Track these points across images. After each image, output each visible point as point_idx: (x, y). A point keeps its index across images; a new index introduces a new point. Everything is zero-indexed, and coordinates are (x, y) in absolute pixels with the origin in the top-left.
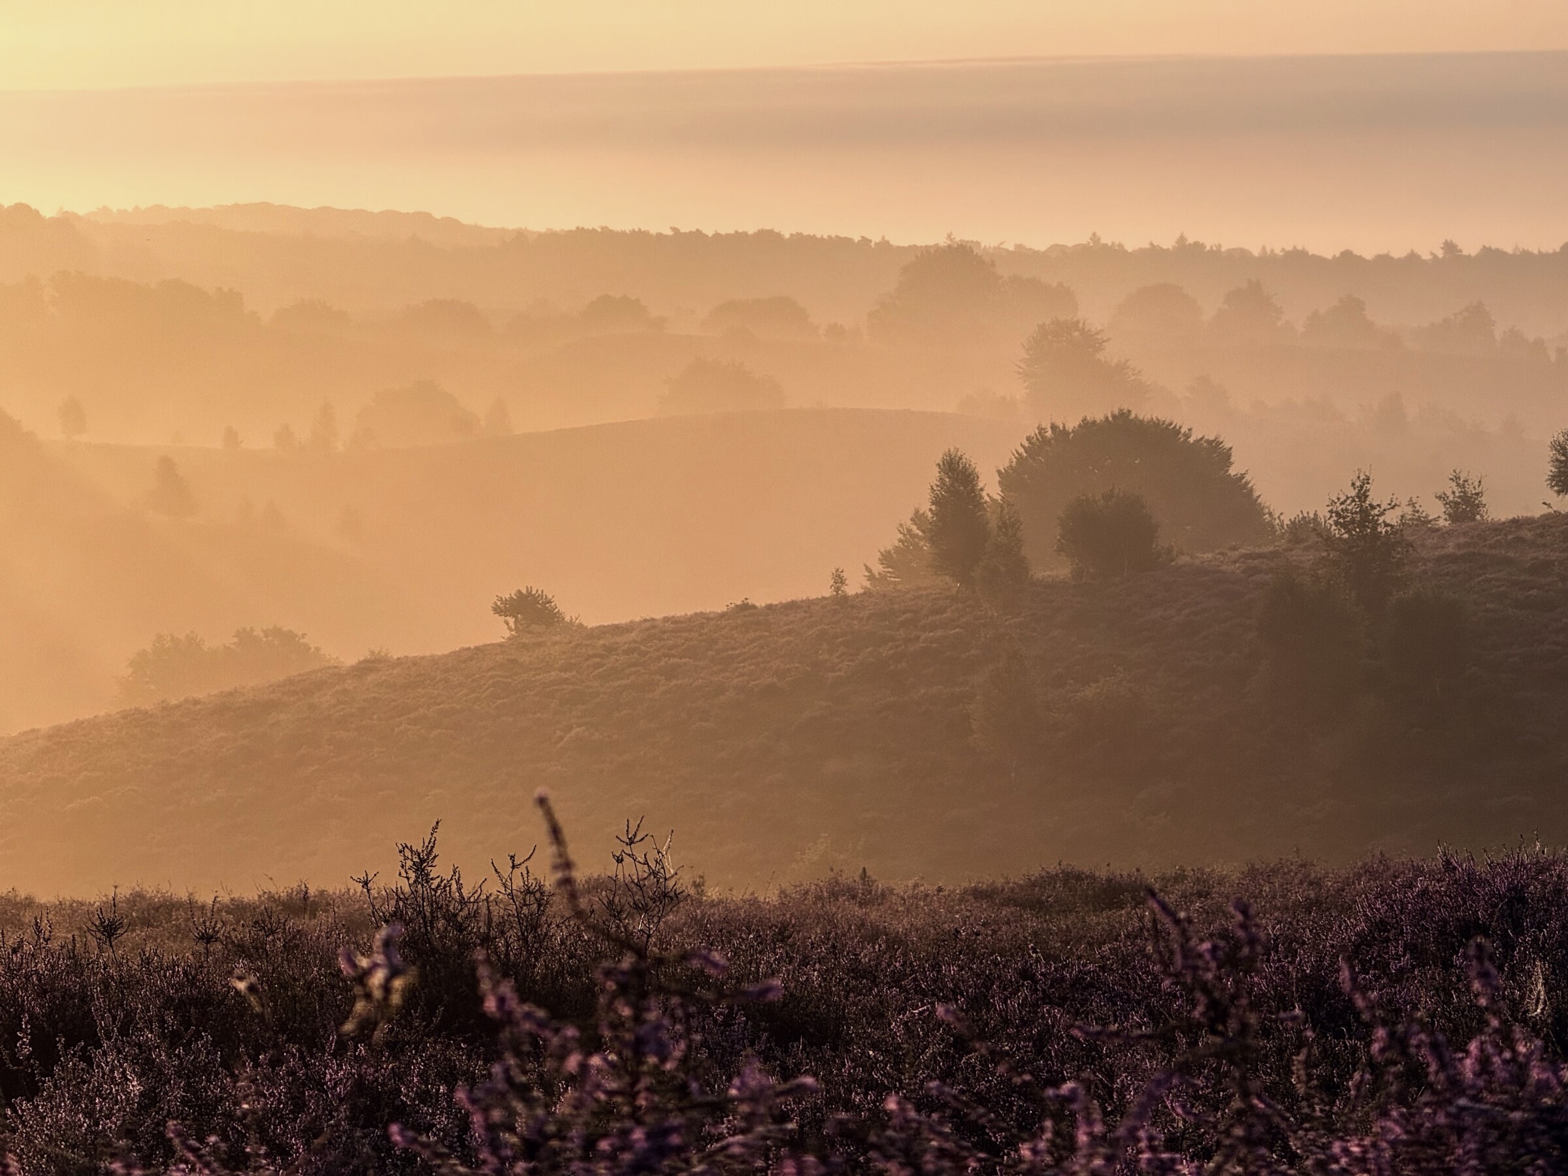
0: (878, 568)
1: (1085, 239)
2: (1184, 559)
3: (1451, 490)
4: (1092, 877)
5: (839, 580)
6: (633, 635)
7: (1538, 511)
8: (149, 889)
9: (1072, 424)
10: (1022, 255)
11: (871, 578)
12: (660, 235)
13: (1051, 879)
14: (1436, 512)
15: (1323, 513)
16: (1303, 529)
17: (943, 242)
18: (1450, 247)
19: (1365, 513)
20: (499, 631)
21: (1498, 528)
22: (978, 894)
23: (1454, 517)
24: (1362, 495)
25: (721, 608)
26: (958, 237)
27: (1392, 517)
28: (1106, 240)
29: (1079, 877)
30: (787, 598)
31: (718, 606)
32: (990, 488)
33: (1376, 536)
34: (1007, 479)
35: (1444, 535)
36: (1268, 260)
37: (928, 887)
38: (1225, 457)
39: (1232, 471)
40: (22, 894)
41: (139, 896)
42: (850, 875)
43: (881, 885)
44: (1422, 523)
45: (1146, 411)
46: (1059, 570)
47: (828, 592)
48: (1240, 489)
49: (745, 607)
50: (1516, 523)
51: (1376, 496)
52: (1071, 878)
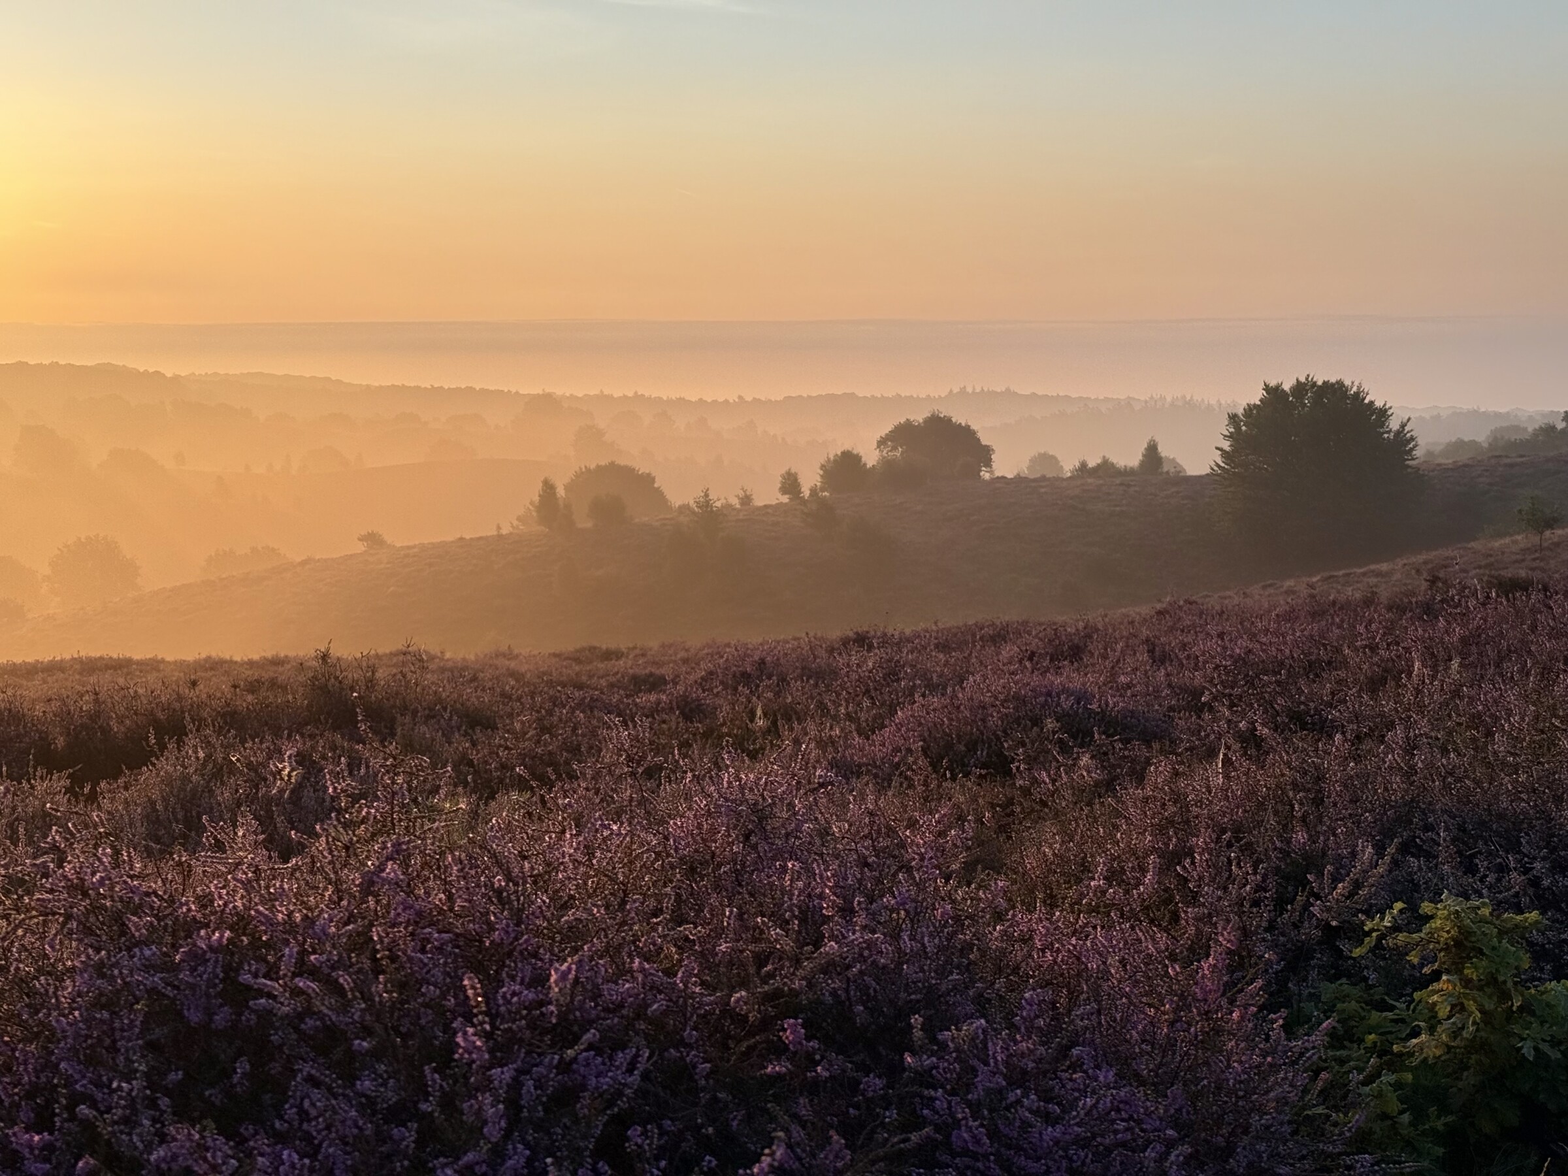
0: (515, 523)
1: (597, 392)
2: (637, 520)
3: (741, 494)
4: (600, 648)
5: (499, 528)
6: (416, 550)
7: (774, 502)
8: (214, 655)
9: (593, 466)
10: (573, 398)
11: (512, 527)
12: (426, 388)
13: (583, 650)
14: (735, 502)
15: (692, 503)
16: (684, 508)
17: (541, 392)
18: (740, 397)
19: (707, 502)
21: (759, 508)
22: (555, 655)
23: (742, 504)
24: (707, 495)
25: (451, 539)
26: (547, 390)
27: (718, 504)
28: (606, 393)
29: (595, 648)
30: (477, 536)
31: (450, 538)
32: (561, 492)
33: (712, 511)
34: (567, 488)
35: (739, 511)
36: (670, 402)
37: (535, 652)
38: (653, 480)
39: (656, 485)
40: (159, 657)
41: (209, 657)
42: (504, 648)
43: (516, 652)
44: (729, 506)
45: (622, 461)
46: (589, 524)
47: (495, 533)
48: (659, 493)
50: (766, 506)
51: (712, 496)
52: (592, 649)
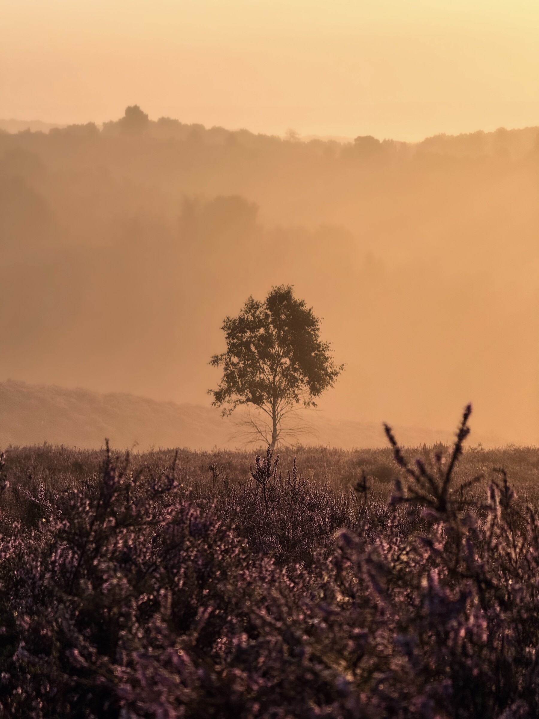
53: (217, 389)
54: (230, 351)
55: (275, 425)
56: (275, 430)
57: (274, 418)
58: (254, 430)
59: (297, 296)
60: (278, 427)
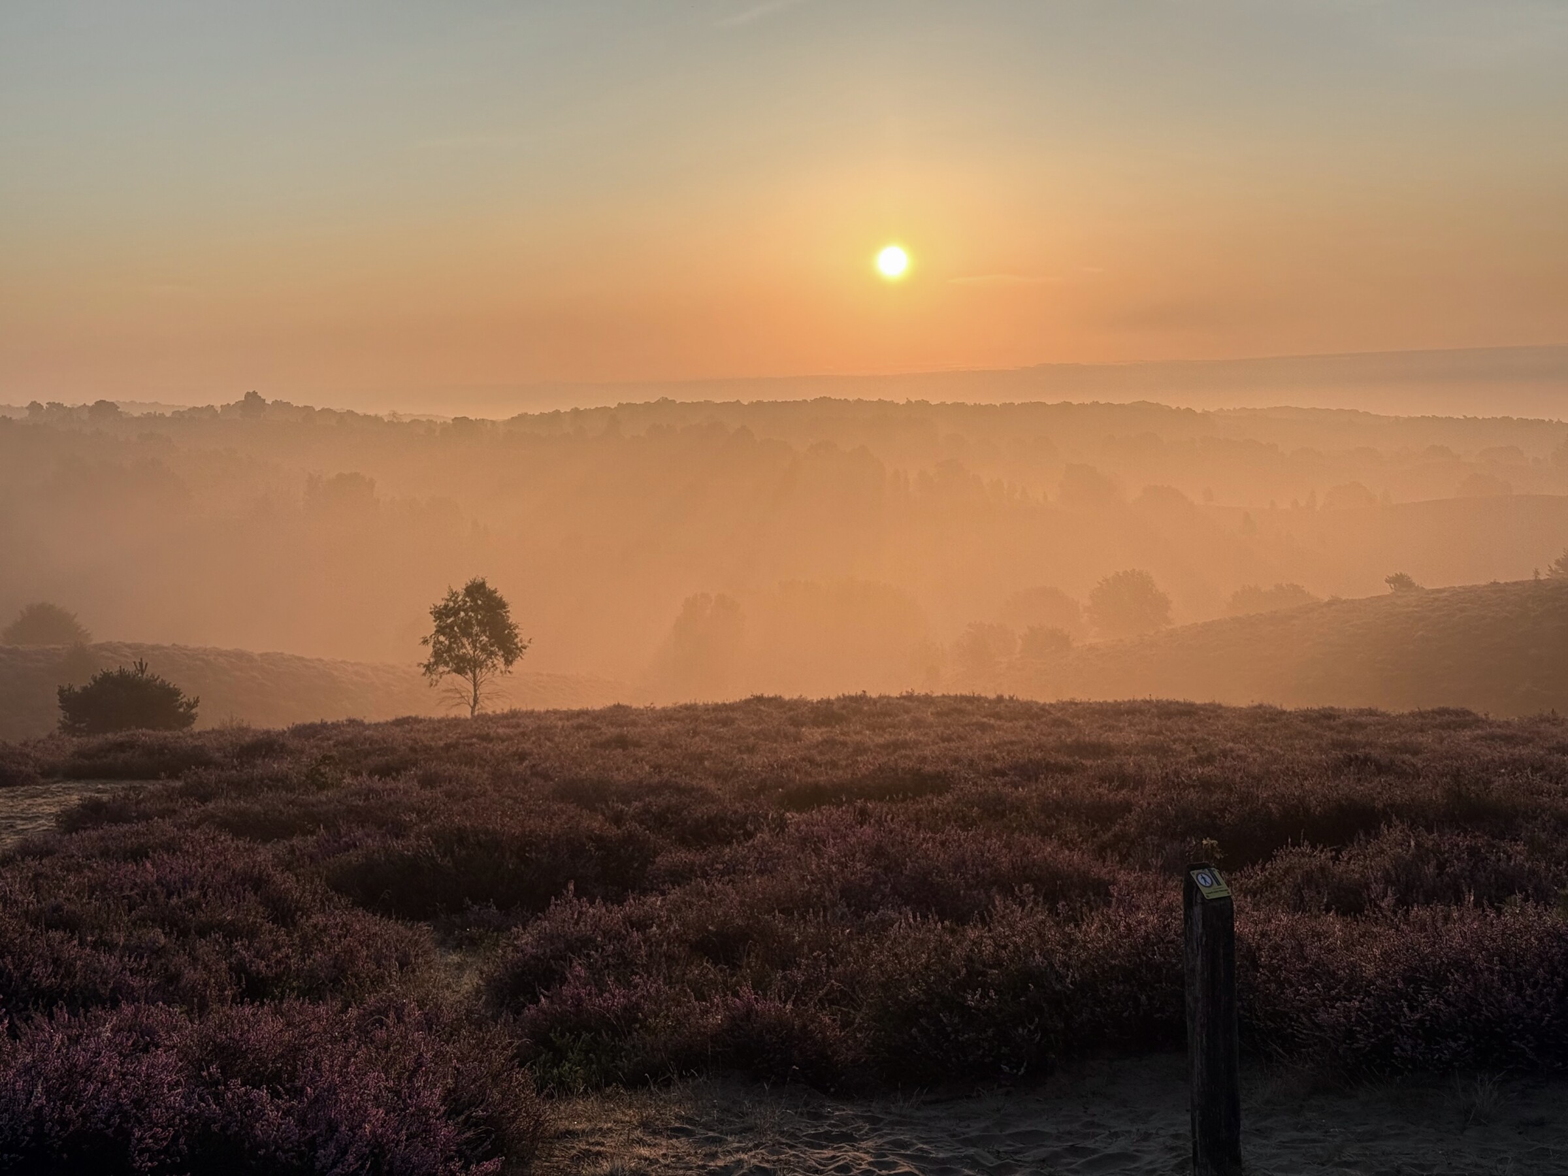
0: (1554, 567)
5: (1537, 573)
6: (1446, 594)
11: (1551, 570)
12: (1458, 419)
20: (1388, 590)
47: (1532, 578)
49: (1495, 583)
53: (426, 662)
54: (437, 631)
55: (475, 691)
56: (476, 694)
57: (475, 685)
58: (458, 695)
59: (490, 586)
60: (478, 692)
